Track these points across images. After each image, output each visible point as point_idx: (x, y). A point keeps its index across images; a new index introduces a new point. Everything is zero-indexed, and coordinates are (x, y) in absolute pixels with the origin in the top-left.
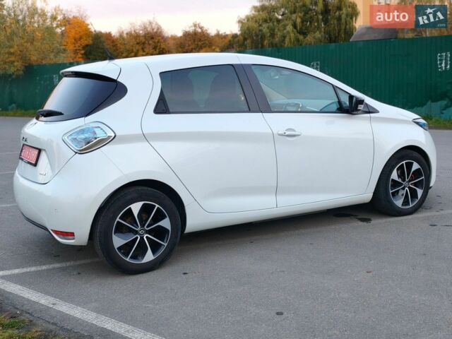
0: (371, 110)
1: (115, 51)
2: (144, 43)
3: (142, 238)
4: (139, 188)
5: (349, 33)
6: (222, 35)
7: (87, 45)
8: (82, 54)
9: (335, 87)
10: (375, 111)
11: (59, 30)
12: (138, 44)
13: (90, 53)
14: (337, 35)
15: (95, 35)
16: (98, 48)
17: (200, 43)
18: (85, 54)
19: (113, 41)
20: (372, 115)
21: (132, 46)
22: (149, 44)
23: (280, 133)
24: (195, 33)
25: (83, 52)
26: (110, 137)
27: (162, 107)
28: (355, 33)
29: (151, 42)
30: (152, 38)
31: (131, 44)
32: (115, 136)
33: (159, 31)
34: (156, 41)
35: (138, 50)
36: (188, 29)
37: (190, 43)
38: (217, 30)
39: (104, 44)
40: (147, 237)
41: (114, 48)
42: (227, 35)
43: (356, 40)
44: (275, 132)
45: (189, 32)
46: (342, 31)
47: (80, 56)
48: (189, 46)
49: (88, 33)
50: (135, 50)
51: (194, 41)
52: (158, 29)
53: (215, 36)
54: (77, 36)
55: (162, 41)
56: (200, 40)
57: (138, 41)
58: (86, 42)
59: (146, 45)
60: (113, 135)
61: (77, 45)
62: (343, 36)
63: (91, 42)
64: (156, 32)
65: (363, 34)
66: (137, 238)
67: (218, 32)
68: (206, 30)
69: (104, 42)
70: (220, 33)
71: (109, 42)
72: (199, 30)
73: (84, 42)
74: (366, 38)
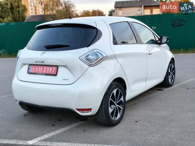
5: (24, 19)
9: (153, 33)
14: (18, 19)
27: (115, 42)
28: (26, 19)
32: (107, 56)
43: (27, 21)
46: (20, 17)
60: (105, 55)
62: (21, 19)
65: (30, 19)
74: (32, 21)
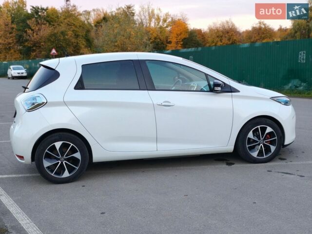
0: (232, 91)
1: (203, 42)
2: (221, 37)
3: (62, 163)
4: (61, 133)
6: (283, 29)
7: (185, 39)
8: (181, 44)
9: (206, 75)
10: (236, 91)
11: (169, 28)
12: (218, 37)
13: (187, 44)
15: (191, 31)
16: (192, 40)
17: (263, 36)
18: (183, 44)
19: (203, 36)
20: (233, 94)
21: (214, 39)
22: (225, 37)
23: (158, 103)
24: (260, 28)
25: (182, 43)
26: (43, 103)
27: (80, 86)
29: (226, 35)
30: (228, 33)
31: (213, 37)
32: (47, 102)
33: (233, 27)
34: (231, 35)
35: (217, 41)
36: (255, 26)
37: (256, 35)
38: (280, 25)
39: (197, 37)
40: (65, 163)
41: (203, 40)
42: (287, 29)
44: (155, 103)
45: (256, 27)
47: (180, 46)
48: (255, 37)
49: (186, 30)
50: (215, 42)
51: (259, 34)
52: (232, 26)
53: (279, 30)
54: (179, 32)
55: (234, 34)
56: (263, 33)
57: (218, 35)
58: (184, 36)
59: (223, 38)
60: (46, 102)
61: (178, 38)
63: (187, 36)
64: (231, 29)
66: (59, 162)
67: (281, 27)
68: (268, 26)
69: (196, 36)
70: (283, 27)
71: (200, 36)
72: (263, 26)
73: (183, 36)
